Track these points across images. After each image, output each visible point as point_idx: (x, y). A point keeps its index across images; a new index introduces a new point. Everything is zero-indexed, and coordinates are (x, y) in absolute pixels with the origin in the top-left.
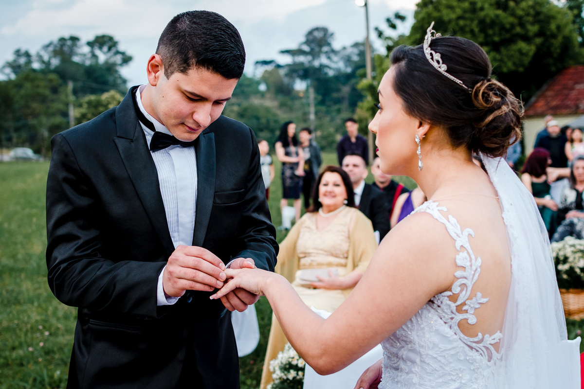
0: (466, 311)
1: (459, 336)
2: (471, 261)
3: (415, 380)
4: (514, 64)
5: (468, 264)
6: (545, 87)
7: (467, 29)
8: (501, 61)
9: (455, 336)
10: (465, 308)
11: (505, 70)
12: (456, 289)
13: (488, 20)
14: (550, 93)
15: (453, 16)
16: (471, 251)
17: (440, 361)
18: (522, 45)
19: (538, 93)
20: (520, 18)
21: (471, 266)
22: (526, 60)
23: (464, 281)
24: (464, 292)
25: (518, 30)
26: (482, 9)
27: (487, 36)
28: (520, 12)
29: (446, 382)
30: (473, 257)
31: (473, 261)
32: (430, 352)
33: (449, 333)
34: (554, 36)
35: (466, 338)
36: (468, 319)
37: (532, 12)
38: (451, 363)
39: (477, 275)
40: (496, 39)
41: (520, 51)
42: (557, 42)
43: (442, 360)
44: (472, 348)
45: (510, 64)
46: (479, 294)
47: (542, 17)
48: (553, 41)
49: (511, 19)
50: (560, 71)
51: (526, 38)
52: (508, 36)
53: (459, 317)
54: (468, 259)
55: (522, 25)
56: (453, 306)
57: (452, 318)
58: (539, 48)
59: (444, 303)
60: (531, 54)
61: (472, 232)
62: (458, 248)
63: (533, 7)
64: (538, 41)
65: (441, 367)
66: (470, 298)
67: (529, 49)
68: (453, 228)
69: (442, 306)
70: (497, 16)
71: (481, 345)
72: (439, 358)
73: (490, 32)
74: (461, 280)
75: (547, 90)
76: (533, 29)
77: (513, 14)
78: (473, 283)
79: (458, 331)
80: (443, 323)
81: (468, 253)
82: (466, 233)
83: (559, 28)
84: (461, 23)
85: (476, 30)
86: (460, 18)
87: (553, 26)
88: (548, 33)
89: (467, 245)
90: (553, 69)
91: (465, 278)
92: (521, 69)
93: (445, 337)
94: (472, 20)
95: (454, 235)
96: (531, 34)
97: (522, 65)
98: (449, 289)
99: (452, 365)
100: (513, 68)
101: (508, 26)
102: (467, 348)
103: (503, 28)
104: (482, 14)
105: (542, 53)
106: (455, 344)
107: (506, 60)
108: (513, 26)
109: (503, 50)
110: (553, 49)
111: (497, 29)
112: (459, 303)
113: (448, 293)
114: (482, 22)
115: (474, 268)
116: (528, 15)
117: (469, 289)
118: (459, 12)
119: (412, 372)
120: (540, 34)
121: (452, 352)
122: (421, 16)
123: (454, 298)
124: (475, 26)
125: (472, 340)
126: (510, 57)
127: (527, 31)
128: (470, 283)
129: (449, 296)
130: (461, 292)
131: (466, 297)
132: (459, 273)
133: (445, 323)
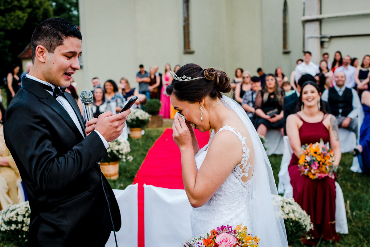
0: (245, 172)
3: (221, 203)
4: (15, 25)
5: (246, 151)
8: (6, 22)
9: (240, 183)
10: (245, 170)
11: (9, 28)
12: (242, 162)
17: (233, 194)
18: (19, 13)
22: (22, 23)
24: (245, 163)
25: (16, 3)
29: (234, 202)
32: (229, 191)
33: (238, 182)
34: (38, 8)
35: (243, 183)
36: (245, 175)
38: (236, 194)
39: (249, 156)
40: (2, 8)
41: (18, 16)
42: (40, 12)
43: (234, 193)
44: (244, 186)
45: (12, 24)
46: (249, 164)
48: (38, 11)
51: (21, 9)
52: (9, 6)
53: (243, 174)
56: (241, 170)
57: (239, 176)
58: (30, 15)
59: (237, 169)
60: (25, 19)
61: (246, 138)
62: (243, 145)
64: (29, 10)
65: (233, 196)
66: (246, 166)
67: (23, 16)
68: (240, 137)
69: (236, 170)
71: (247, 185)
72: (232, 193)
76: (25, 3)
79: (241, 181)
80: (235, 178)
82: (244, 139)
83: (41, 3)
87: (37, 2)
88: (35, 6)
89: (245, 144)
91: (245, 157)
92: (19, 28)
93: (236, 184)
95: (240, 140)
96: (24, 6)
97: (20, 26)
98: (240, 163)
99: (237, 195)
100: (14, 27)
102: (243, 187)
105: (32, 18)
106: (239, 186)
107: (9, 21)
109: (7, 16)
110: (38, 16)
112: (243, 168)
113: (240, 165)
115: (248, 153)
117: (247, 162)
119: (219, 200)
120: (30, 6)
121: (238, 190)
123: (241, 167)
125: (245, 184)
126: (12, 20)
127: (21, 4)
128: (247, 159)
129: (239, 166)
130: (244, 163)
131: (245, 166)
132: (244, 155)
133: (236, 178)
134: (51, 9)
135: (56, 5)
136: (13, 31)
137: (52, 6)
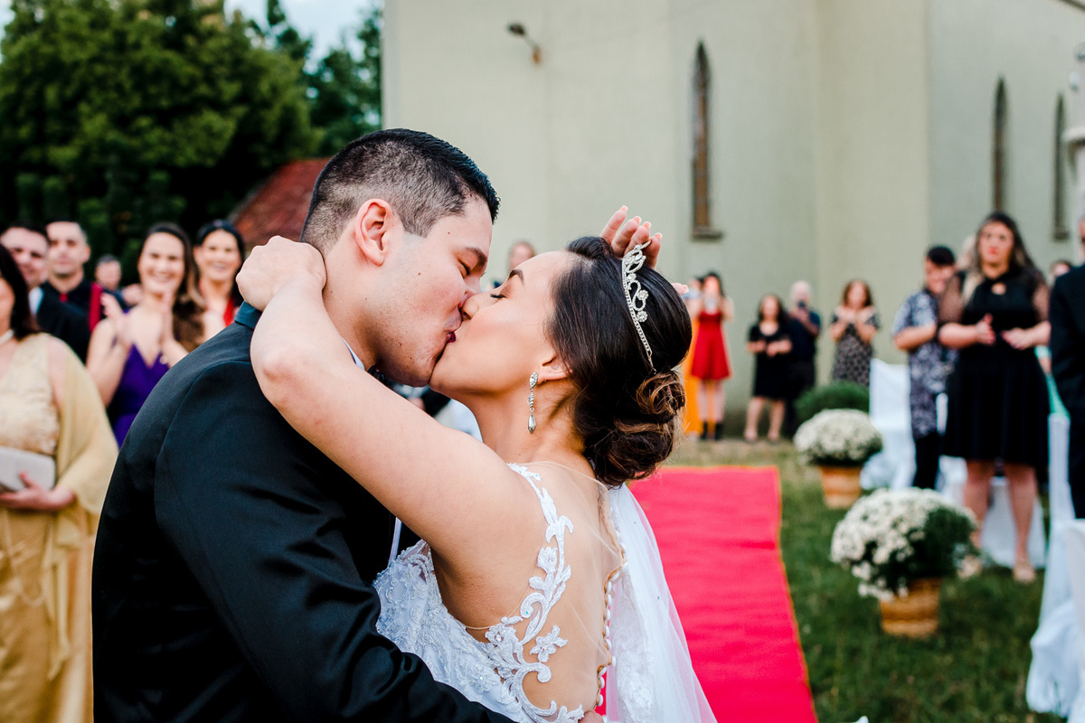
0: (536, 657)
1: (523, 702)
2: (557, 566)
4: (199, 152)
5: (552, 570)
6: (251, 196)
7: (111, 82)
8: (174, 144)
9: (516, 704)
11: (181, 161)
12: (526, 611)
13: (149, 68)
14: (262, 208)
15: (83, 55)
16: (562, 552)
18: (211, 118)
19: (242, 207)
20: (207, 69)
21: (555, 574)
22: (220, 146)
23: (541, 598)
24: (537, 618)
25: (203, 89)
26: (137, 46)
27: (146, 97)
28: (206, 58)
30: (562, 561)
31: (560, 569)
33: (508, 698)
34: (266, 104)
35: (533, 707)
36: (538, 673)
37: (227, 57)
39: (560, 593)
40: (164, 103)
41: (208, 130)
42: (272, 116)
45: (190, 152)
46: (556, 629)
47: (243, 68)
48: (266, 113)
49: (189, 70)
50: (279, 167)
51: (219, 106)
52: (185, 99)
53: (526, 667)
54: (555, 562)
55: (210, 80)
56: (519, 645)
57: (514, 671)
58: (242, 124)
59: (507, 638)
60: (228, 134)
61: (570, 525)
62: (548, 538)
63: (229, 49)
64: (240, 111)
66: (543, 632)
67: (225, 125)
70: (166, 62)
73: (153, 90)
74: (536, 593)
75: (257, 201)
76: (230, 89)
77: (194, 60)
78: (552, 604)
79: (522, 695)
80: (499, 678)
81: (558, 551)
82: (563, 522)
83: (275, 90)
84: (99, 69)
85: (128, 85)
86: (95, 60)
87: (264, 87)
88: (256, 98)
89: (560, 539)
90: (265, 163)
91: (542, 592)
92: (210, 162)
93: (499, 704)
94: (119, 65)
96: (227, 98)
97: (212, 154)
98: (516, 609)
100: (195, 159)
101: (184, 82)
103: (175, 85)
104: (138, 56)
105: (247, 135)
107: (182, 143)
108: (193, 82)
109: (178, 126)
110: (263, 128)
111: (165, 86)
112: (527, 638)
114: (138, 71)
115: (558, 580)
116: (221, 62)
117: (545, 614)
118: (92, 49)
120: (243, 98)
122: (16, 50)
124: (124, 76)
125: (540, 713)
126: (190, 139)
127: (220, 93)
128: (548, 603)
129: (515, 625)
130: (533, 616)
131: (537, 630)
132: (535, 581)
133: (503, 680)
134: (304, 110)
135: (320, 98)
136: (194, 170)
137: (305, 98)
